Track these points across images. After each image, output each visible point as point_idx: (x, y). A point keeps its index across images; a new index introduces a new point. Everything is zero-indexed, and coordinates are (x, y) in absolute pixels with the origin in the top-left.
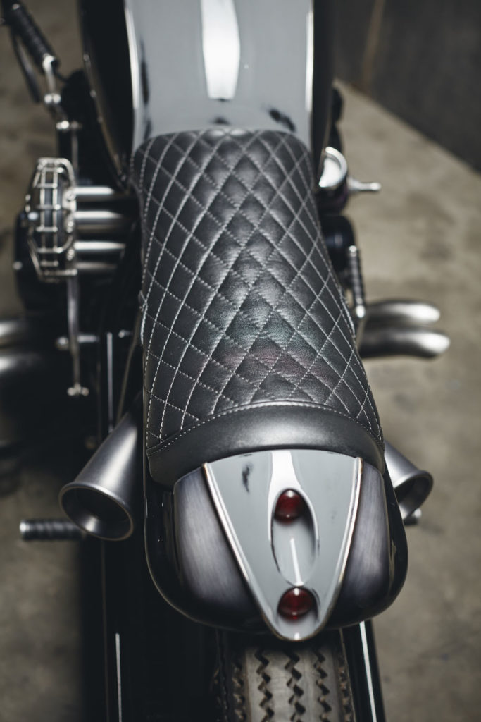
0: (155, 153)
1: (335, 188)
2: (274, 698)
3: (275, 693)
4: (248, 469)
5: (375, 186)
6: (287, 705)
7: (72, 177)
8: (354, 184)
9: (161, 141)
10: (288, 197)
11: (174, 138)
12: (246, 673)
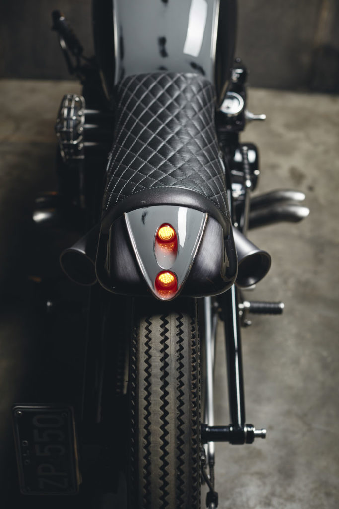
0: (125, 85)
1: (236, 115)
2: (152, 367)
3: (153, 364)
4: (145, 214)
5: (263, 117)
6: (159, 371)
7: (84, 105)
8: (249, 115)
9: (129, 78)
10: (203, 117)
11: (136, 77)
12: (139, 354)
